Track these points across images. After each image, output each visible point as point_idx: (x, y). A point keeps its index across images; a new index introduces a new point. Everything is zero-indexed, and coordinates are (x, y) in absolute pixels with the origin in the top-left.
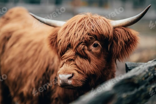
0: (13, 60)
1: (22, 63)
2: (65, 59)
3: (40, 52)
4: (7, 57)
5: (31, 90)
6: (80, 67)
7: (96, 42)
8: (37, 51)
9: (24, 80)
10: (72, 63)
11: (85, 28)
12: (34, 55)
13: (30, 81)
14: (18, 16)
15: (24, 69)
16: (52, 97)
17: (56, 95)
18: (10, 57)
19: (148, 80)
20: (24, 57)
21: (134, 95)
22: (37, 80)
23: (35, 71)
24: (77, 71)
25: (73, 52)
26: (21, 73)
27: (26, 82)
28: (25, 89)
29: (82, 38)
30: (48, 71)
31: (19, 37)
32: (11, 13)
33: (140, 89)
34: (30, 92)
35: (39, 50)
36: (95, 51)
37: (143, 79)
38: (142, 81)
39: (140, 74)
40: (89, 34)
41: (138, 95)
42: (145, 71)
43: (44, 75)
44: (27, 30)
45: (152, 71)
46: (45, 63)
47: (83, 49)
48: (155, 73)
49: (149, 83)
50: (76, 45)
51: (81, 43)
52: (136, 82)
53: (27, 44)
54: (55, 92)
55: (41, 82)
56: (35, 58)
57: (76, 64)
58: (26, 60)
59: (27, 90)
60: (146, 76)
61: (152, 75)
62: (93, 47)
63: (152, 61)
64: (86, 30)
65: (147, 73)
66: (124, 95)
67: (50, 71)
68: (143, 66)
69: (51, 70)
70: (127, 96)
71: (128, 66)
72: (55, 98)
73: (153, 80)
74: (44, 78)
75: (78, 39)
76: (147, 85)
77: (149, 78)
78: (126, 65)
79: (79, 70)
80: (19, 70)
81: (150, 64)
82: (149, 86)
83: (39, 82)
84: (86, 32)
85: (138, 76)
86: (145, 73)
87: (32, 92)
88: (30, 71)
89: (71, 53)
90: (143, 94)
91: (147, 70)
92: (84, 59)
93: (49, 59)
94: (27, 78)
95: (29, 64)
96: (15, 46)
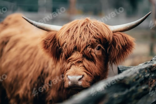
0: (10, 63)
1: (19, 66)
2: (74, 61)
3: (35, 55)
4: (5, 60)
5: (26, 92)
6: (88, 69)
7: (99, 45)
8: (33, 55)
9: (20, 83)
10: (81, 65)
11: (90, 32)
12: (29, 59)
13: (26, 84)
14: (16, 22)
15: (20, 72)
16: (47, 99)
17: (50, 97)
18: (8, 61)
19: (138, 81)
20: (21, 61)
21: (125, 96)
22: (33, 82)
23: (31, 74)
24: (86, 72)
25: (80, 54)
26: (17, 76)
27: (22, 84)
28: (21, 92)
29: (89, 41)
30: (43, 75)
31: (16, 42)
32: (10, 19)
33: (131, 90)
34: (25, 95)
35: (34, 54)
36: (98, 54)
37: (134, 80)
38: (133, 82)
39: (131, 76)
40: (94, 38)
41: (129, 96)
42: (135, 73)
43: (39, 78)
44: (24, 35)
45: (142, 73)
46: (40, 67)
47: (90, 52)
48: (145, 75)
49: (139, 84)
50: (83, 48)
51: (89, 45)
52: (127, 83)
53: (23, 49)
54: (49, 95)
55: (36, 85)
56: (31, 61)
57: (84, 66)
58: (22, 64)
59: (23, 93)
60: (137, 77)
61: (143, 77)
62: (96, 50)
63: (143, 64)
64: (91, 34)
65: (138, 75)
66: (115, 95)
67: (44, 74)
68: (134, 68)
69: (46, 73)
70: (119, 95)
71: (120, 69)
72: (49, 100)
73: (144, 82)
74: (39, 80)
75: (85, 42)
76: (137, 86)
77: (140, 79)
78: (118, 68)
79: (88, 72)
80: (16, 73)
81: (141, 66)
82: (139, 87)
83: (34, 84)
84: (92, 36)
85: (129, 77)
86: (136, 75)
87: (27, 95)
88: (25, 74)
89: (78, 55)
90: (134, 95)
91: (138, 72)
92: (90, 61)
93: (44, 63)
94: (23, 81)
95: (24, 67)
96: (13, 50)
